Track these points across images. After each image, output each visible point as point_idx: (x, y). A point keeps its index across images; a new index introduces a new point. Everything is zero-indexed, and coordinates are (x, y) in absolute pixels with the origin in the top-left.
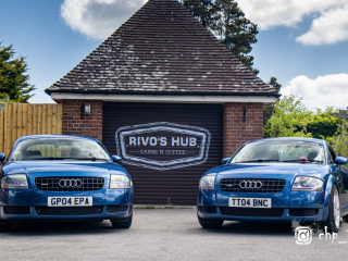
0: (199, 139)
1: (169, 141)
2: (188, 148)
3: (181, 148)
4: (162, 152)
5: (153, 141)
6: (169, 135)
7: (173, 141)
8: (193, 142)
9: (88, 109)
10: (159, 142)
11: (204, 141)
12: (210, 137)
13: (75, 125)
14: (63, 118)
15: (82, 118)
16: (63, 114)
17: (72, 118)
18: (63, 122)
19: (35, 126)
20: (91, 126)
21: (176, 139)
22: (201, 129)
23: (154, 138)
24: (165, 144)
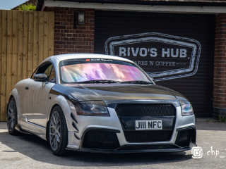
0: (190, 50)
1: (159, 52)
2: (178, 59)
3: (171, 59)
4: (152, 63)
5: (143, 52)
6: (159, 46)
7: (164, 52)
8: (183, 54)
9: (81, 18)
10: (149, 53)
11: (194, 52)
12: (200, 49)
13: (68, 35)
14: (55, 27)
15: (75, 28)
16: (55, 23)
17: (64, 27)
18: (55, 31)
19: (26, 35)
20: (84, 36)
21: (166, 50)
22: (192, 40)
23: (144, 49)
24: (156, 55)
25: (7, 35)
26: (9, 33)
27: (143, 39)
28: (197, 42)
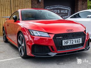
0: (68, 10)
1: (60, 11)
2: (65, 13)
3: (63, 13)
5: (56, 11)
7: (61, 11)
8: (66, 12)
10: (57, 11)
11: (69, 11)
12: (71, 10)
13: (36, 6)
14: (31, 3)
15: (38, 3)
16: (31, 2)
17: (34, 3)
18: (32, 4)
19: (22, 6)
20: (41, 6)
21: (62, 11)
22: (69, 7)
23: (56, 10)
24: (59, 12)
25: (16, 6)
26: (16, 5)
27: (56, 7)
28: (70, 8)
